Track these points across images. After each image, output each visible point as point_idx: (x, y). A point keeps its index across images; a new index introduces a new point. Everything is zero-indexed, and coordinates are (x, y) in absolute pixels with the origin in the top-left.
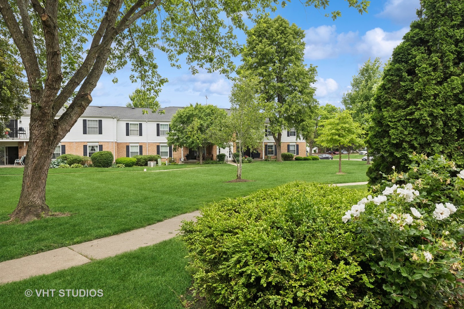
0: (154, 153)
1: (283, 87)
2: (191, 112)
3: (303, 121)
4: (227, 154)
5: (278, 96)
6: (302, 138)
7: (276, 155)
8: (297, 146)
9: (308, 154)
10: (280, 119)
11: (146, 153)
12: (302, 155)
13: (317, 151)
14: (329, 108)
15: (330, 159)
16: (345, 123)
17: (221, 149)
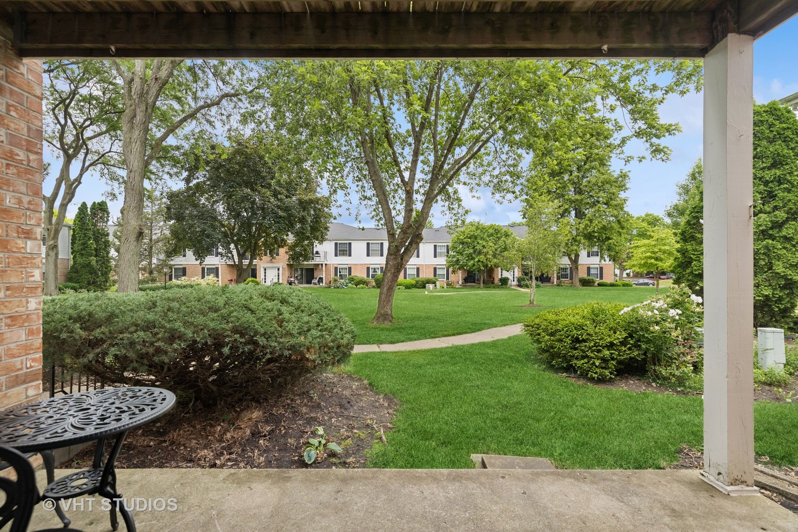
0: (431, 276)
1: (582, 200)
2: (472, 233)
3: (608, 238)
4: (511, 278)
5: (576, 209)
6: (607, 259)
7: (571, 278)
8: (601, 268)
9: (618, 278)
10: (578, 238)
11: (424, 275)
12: (608, 279)
13: (631, 274)
14: (650, 218)
15: (651, 286)
16: (664, 245)
17: (504, 272)
